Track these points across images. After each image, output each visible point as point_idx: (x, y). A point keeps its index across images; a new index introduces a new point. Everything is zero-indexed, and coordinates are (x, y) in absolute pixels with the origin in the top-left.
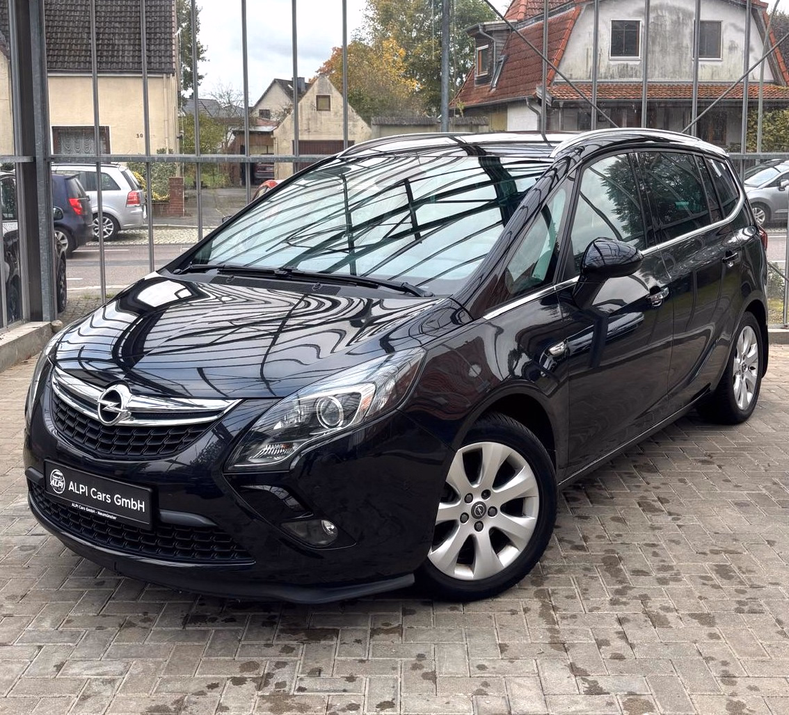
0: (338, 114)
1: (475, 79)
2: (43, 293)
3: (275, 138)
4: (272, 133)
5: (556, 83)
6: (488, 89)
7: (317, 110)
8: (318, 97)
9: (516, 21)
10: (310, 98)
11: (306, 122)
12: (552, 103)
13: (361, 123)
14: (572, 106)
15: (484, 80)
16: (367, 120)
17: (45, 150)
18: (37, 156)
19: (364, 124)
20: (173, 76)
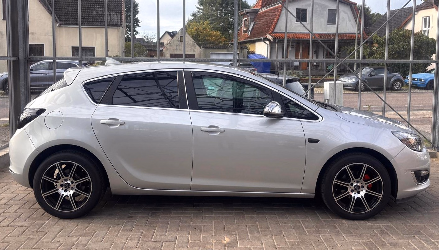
0: (189, 44)
1: (243, 31)
3: (163, 53)
4: (162, 50)
5: (275, 33)
6: (247, 35)
7: (180, 42)
8: (180, 36)
9: (259, 9)
10: (177, 37)
11: (176, 46)
12: (273, 40)
13: (198, 47)
14: (281, 41)
15: (245, 32)
16: (200, 45)
17: (26, 53)
18: (20, 57)
19: (199, 47)
20: (122, 27)
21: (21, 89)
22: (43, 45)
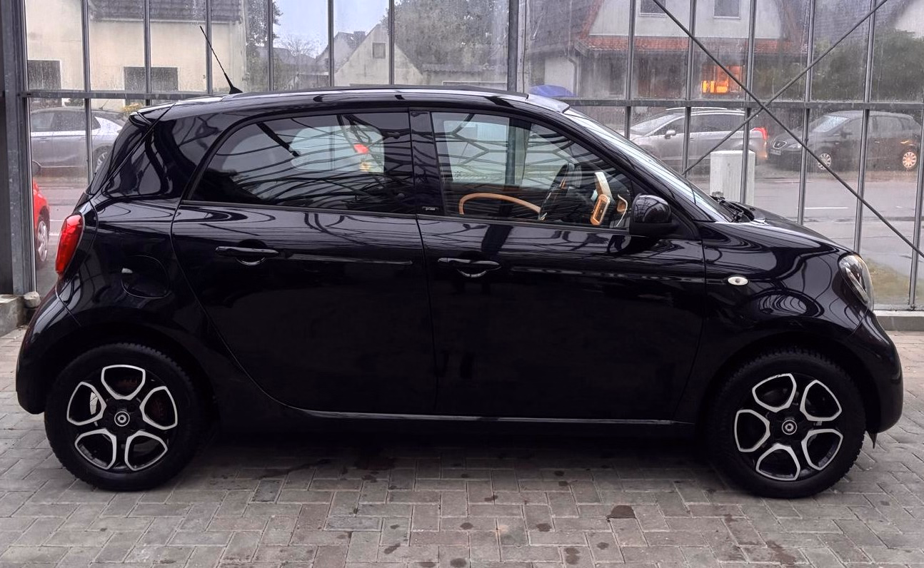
2: (14, 260)
5: (592, 37)
7: (373, 57)
8: (374, 44)
10: (366, 46)
11: (363, 68)
12: (587, 54)
13: (413, 69)
14: (607, 57)
16: (418, 67)
17: (20, 82)
18: (7, 91)
19: (416, 70)
20: (240, 23)
21: (10, 167)
22: (58, 62)
